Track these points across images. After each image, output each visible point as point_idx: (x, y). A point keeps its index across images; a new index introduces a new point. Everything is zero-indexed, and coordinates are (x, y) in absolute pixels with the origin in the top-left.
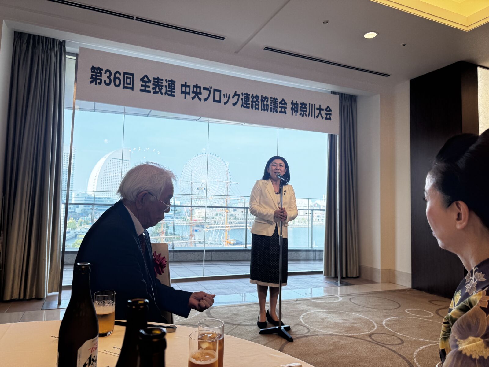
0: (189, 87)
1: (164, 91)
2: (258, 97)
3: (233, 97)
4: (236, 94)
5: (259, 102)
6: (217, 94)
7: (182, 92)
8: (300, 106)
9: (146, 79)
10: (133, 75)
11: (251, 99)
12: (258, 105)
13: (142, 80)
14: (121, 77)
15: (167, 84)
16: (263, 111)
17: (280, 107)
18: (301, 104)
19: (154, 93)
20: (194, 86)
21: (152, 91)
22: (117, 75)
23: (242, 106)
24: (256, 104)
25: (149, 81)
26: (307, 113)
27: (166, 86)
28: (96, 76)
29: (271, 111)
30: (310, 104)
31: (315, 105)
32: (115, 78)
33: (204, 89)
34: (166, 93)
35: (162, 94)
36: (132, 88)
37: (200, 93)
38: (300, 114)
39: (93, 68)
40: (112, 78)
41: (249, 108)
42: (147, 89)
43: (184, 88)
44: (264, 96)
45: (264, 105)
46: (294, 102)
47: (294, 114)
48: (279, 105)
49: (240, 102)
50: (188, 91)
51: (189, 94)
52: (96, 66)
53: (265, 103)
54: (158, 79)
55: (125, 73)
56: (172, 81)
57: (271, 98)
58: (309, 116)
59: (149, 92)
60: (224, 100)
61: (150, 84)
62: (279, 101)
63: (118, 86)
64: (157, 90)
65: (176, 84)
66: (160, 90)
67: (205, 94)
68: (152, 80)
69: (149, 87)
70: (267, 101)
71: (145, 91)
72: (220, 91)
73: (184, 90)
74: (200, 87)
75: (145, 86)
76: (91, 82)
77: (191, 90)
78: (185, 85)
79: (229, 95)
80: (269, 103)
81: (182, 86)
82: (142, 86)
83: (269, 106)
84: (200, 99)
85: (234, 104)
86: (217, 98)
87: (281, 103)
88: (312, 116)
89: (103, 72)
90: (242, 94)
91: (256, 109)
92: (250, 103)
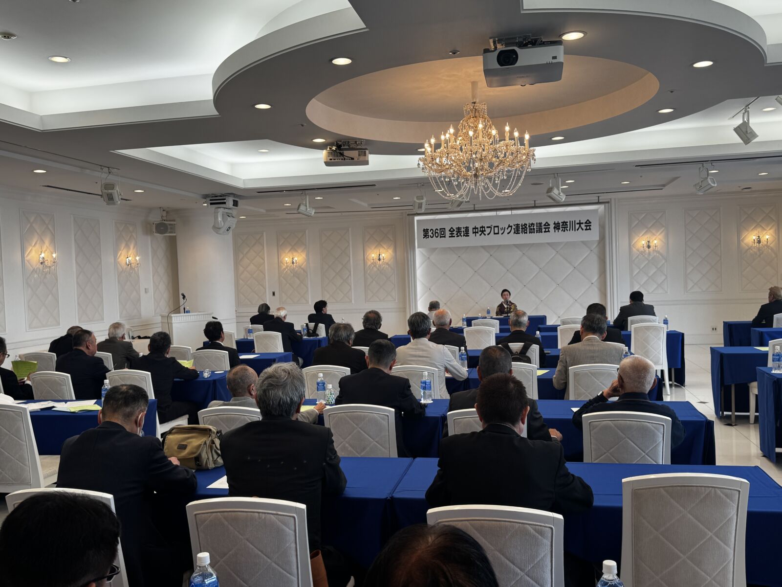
0: (477, 228)
1: (462, 234)
2: (526, 225)
3: (507, 229)
4: (509, 226)
5: (527, 228)
6: (496, 229)
7: (473, 233)
8: (561, 224)
9: (452, 230)
10: (445, 229)
11: (521, 227)
12: (526, 230)
13: (450, 231)
14: (439, 232)
15: (464, 230)
16: (530, 234)
17: (544, 228)
18: (562, 223)
19: (457, 237)
20: (481, 227)
21: (456, 236)
22: (437, 231)
23: (514, 233)
24: (525, 230)
25: (454, 230)
26: (568, 229)
27: (463, 231)
28: (426, 234)
29: (537, 232)
30: (570, 221)
31: (575, 221)
32: (435, 233)
33: (487, 227)
34: (464, 235)
35: (461, 236)
36: (445, 237)
37: (485, 231)
38: (562, 231)
39: (424, 230)
40: (434, 233)
41: (519, 233)
42: (453, 235)
43: (474, 230)
44: (531, 223)
45: (531, 229)
46: (556, 222)
47: (557, 231)
48: (543, 227)
49: (513, 231)
50: (477, 231)
51: (478, 232)
52: (426, 229)
53: (532, 227)
54: (459, 228)
55: (440, 229)
56: (467, 227)
57: (537, 223)
58: (570, 230)
59: (454, 236)
60: (501, 232)
61: (455, 232)
62: (543, 225)
63: (437, 237)
64: (459, 234)
65: (469, 228)
66: (460, 234)
67: (488, 231)
68: (455, 229)
69: (454, 234)
70: (534, 226)
71: (452, 237)
72: (498, 227)
73: (474, 231)
74: (484, 227)
75: (452, 234)
76: (424, 238)
77: (479, 230)
78: (475, 228)
79: (505, 228)
80: (535, 227)
81: (473, 229)
82: (450, 234)
83: (536, 229)
84: (485, 235)
85: (508, 233)
86: (496, 231)
87: (545, 225)
88: (572, 230)
89: (429, 231)
90: (514, 225)
91: (525, 233)
92: (520, 230)
